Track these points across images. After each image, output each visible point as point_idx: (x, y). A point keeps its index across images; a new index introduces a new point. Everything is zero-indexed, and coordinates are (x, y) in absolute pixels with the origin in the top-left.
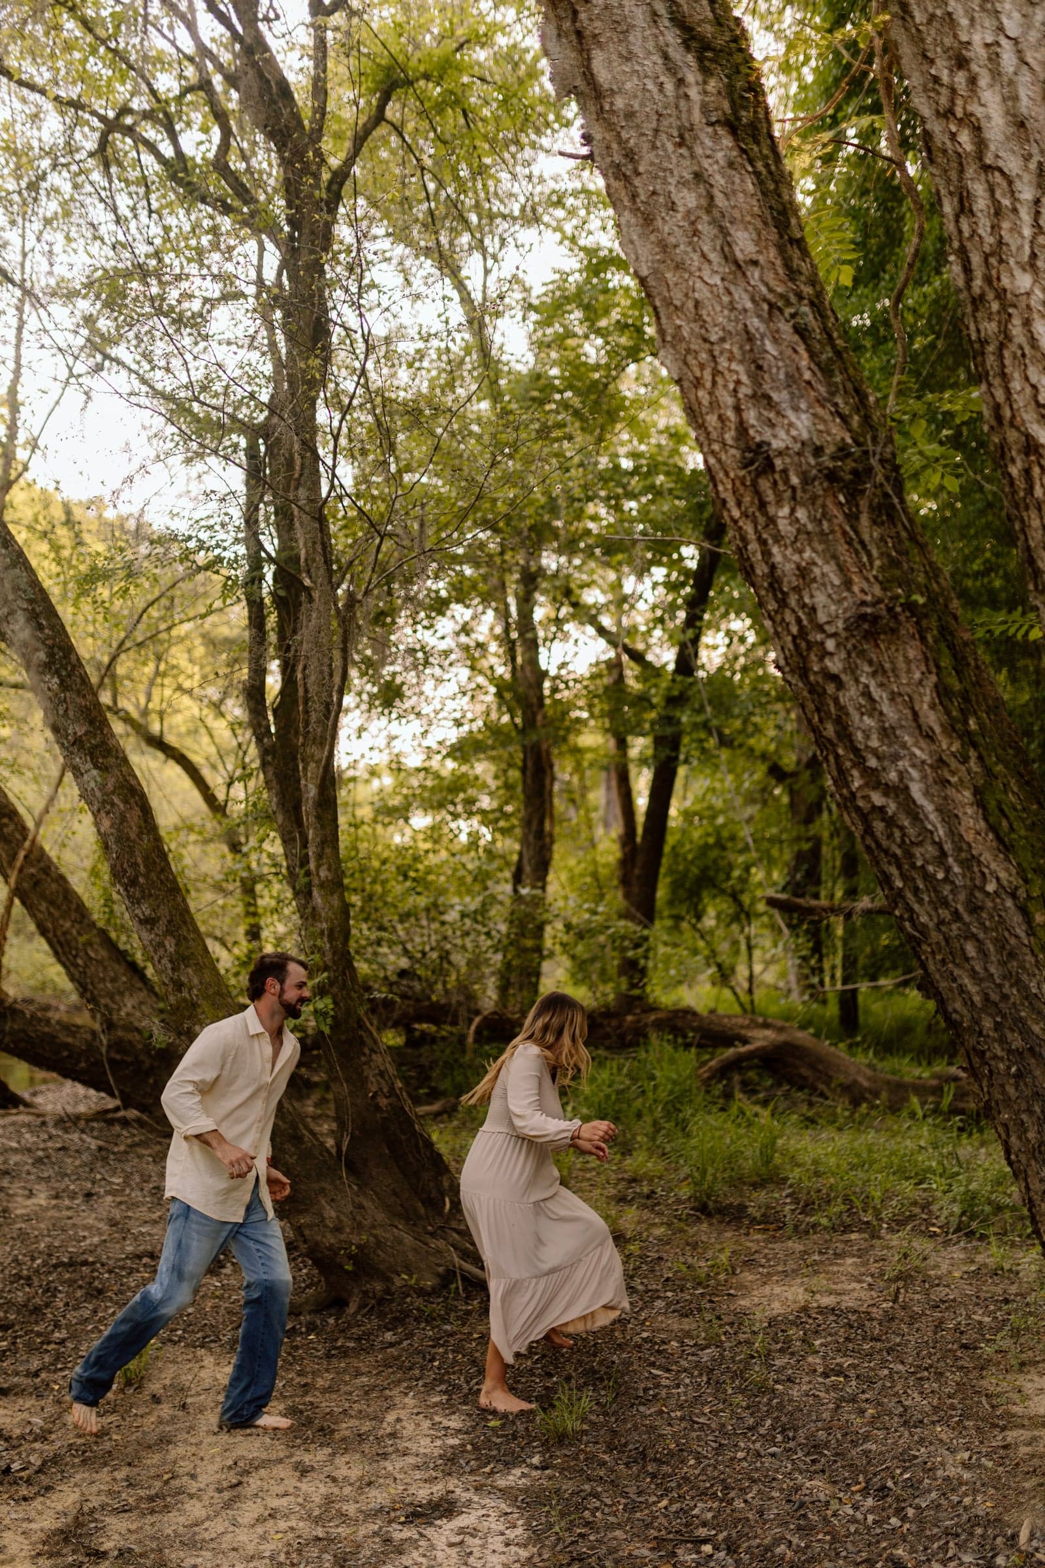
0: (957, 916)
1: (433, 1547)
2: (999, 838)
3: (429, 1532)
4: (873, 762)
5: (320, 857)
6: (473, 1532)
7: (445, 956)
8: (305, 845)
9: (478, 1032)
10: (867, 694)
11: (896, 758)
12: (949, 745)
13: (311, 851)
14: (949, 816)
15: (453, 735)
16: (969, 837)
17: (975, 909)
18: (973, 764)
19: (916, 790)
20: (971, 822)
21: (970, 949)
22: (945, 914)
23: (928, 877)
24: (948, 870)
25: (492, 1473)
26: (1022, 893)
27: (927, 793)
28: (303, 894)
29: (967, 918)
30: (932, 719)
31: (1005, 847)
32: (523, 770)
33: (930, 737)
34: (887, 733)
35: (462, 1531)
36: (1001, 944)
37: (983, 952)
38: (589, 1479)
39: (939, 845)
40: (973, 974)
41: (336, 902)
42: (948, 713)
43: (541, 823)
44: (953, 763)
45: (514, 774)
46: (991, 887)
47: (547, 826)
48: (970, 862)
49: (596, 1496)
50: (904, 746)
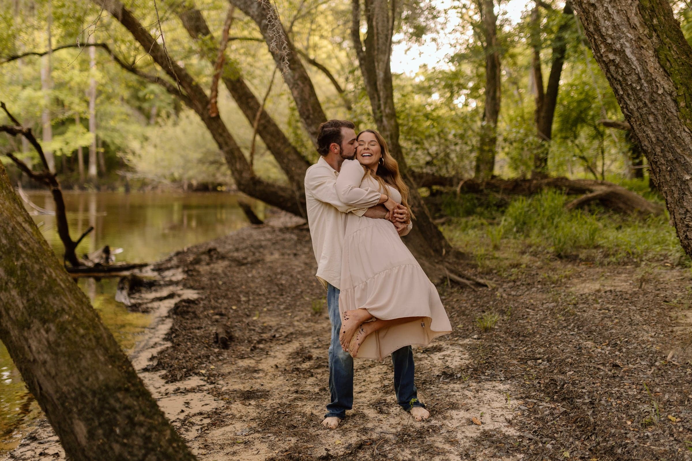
0: (645, 104)
1: (433, 359)
2: (665, 71)
3: (432, 355)
4: (609, 41)
5: (385, 103)
6: (449, 356)
7: (447, 155)
8: (379, 100)
9: (462, 188)
10: (607, 11)
11: (619, 38)
12: (643, 31)
13: (382, 102)
14: (642, 62)
15: (452, 52)
16: (651, 70)
17: (653, 101)
18: (654, 39)
19: (628, 52)
20: (652, 64)
21: (651, 119)
22: (640, 104)
23: (633, 89)
24: (642, 85)
25: (457, 340)
26: (675, 94)
27: (633, 53)
28: (378, 121)
29: (650, 105)
30: (636, 20)
31: (668, 74)
32: (486, 67)
33: (634, 28)
34: (615, 27)
35: (444, 356)
36: (664, 116)
37: (656, 119)
38: (496, 342)
39: (638, 75)
40: (652, 129)
41: (393, 122)
42: (643, 17)
43: (495, 92)
44: (645, 39)
45: (482, 70)
46: (660, 92)
47: (498, 94)
48: (651, 81)
49: (498, 346)
50: (623, 33)
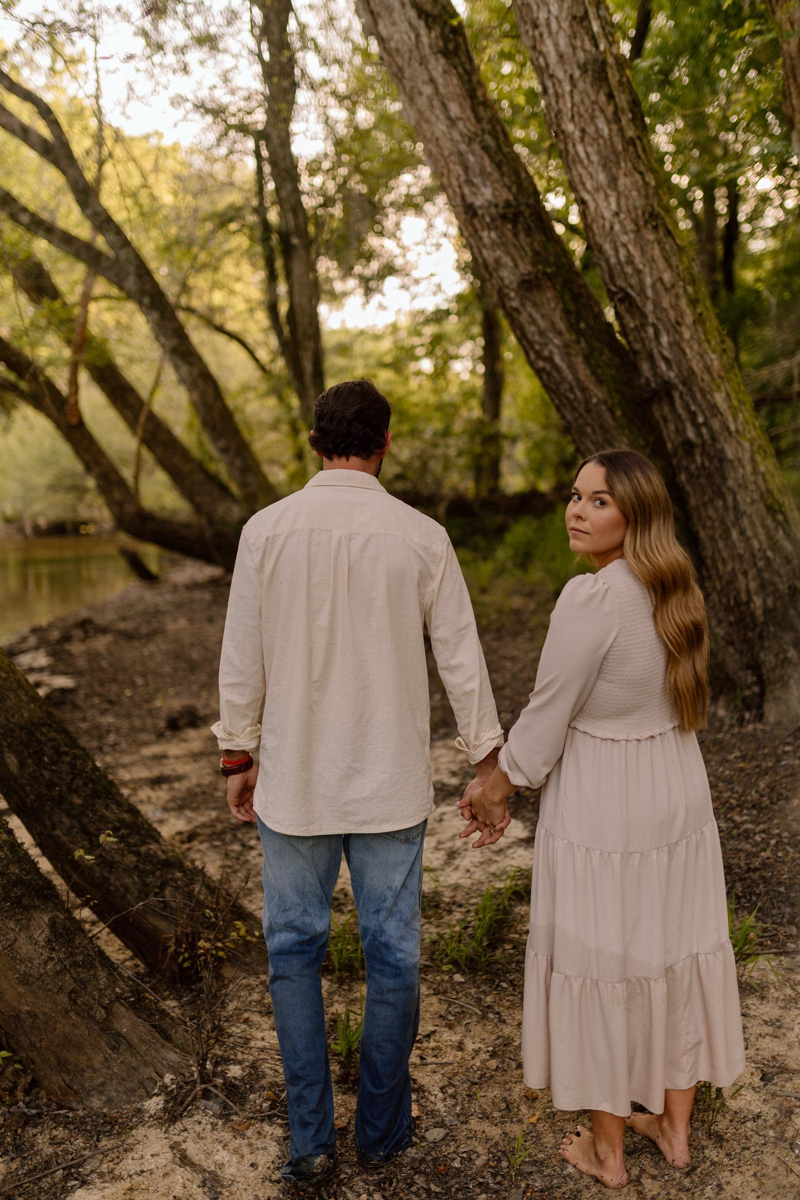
0: (581, 416)
2: (597, 378)
4: (537, 347)
10: (530, 315)
11: (546, 344)
12: (569, 337)
14: (573, 369)
16: (583, 378)
17: (588, 411)
18: (583, 345)
19: (557, 359)
20: (583, 372)
21: (589, 430)
22: (576, 414)
23: (568, 399)
24: (575, 395)
26: (609, 403)
27: (562, 359)
29: (585, 415)
30: (561, 325)
31: (600, 382)
33: (559, 333)
34: (541, 333)
36: (601, 426)
37: (594, 430)
39: (570, 384)
40: (592, 442)
42: (569, 321)
44: (573, 345)
46: (594, 401)
48: (583, 390)
50: (550, 339)
